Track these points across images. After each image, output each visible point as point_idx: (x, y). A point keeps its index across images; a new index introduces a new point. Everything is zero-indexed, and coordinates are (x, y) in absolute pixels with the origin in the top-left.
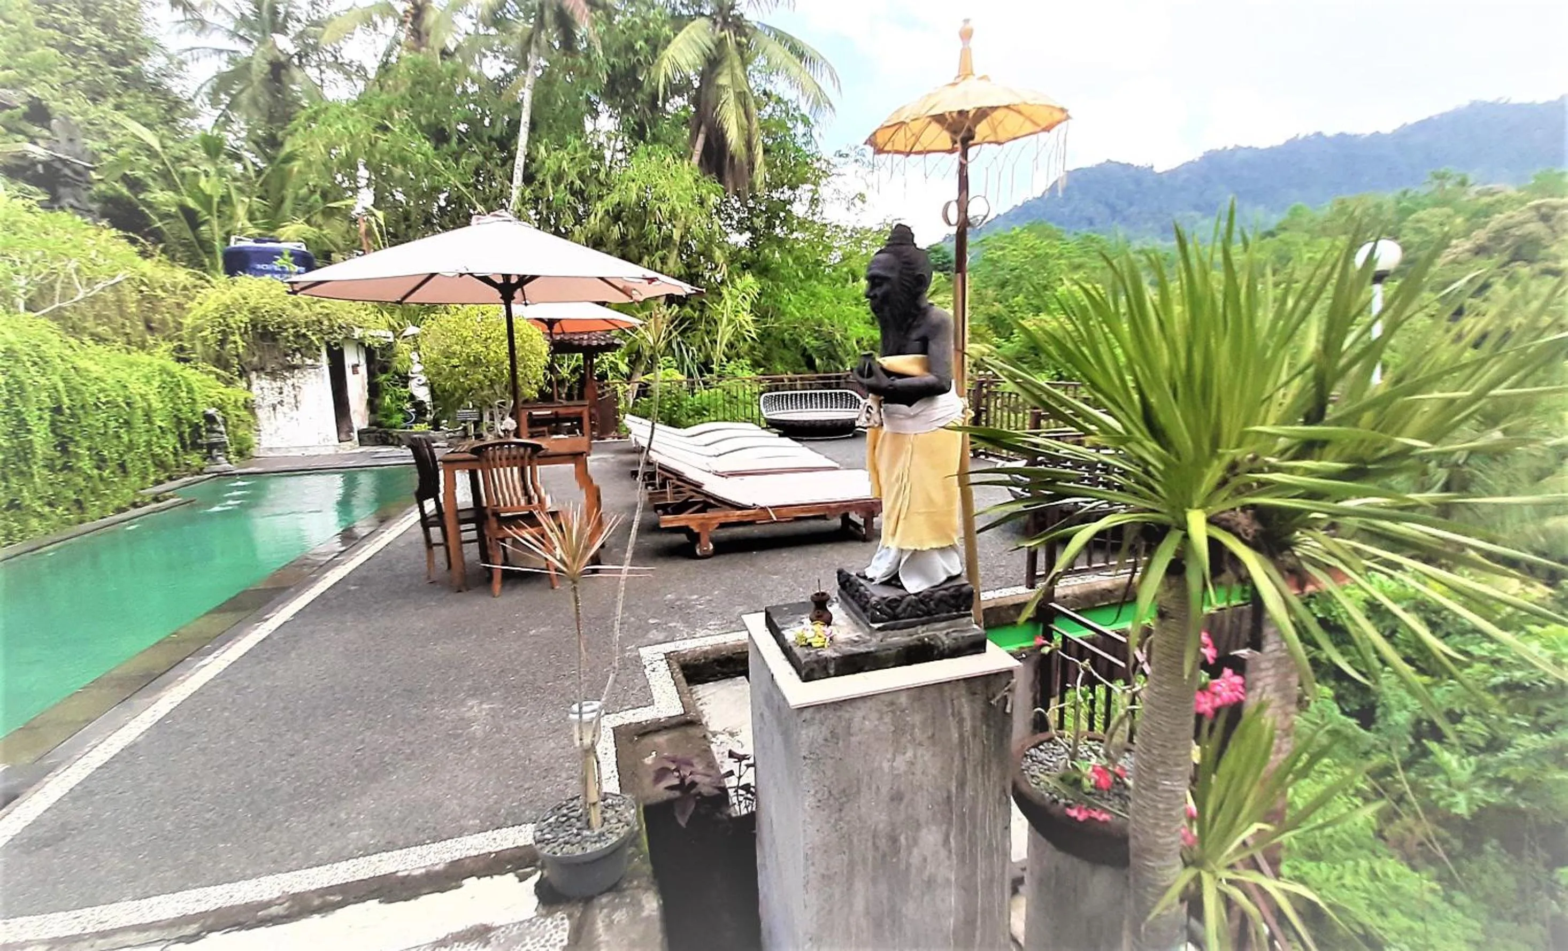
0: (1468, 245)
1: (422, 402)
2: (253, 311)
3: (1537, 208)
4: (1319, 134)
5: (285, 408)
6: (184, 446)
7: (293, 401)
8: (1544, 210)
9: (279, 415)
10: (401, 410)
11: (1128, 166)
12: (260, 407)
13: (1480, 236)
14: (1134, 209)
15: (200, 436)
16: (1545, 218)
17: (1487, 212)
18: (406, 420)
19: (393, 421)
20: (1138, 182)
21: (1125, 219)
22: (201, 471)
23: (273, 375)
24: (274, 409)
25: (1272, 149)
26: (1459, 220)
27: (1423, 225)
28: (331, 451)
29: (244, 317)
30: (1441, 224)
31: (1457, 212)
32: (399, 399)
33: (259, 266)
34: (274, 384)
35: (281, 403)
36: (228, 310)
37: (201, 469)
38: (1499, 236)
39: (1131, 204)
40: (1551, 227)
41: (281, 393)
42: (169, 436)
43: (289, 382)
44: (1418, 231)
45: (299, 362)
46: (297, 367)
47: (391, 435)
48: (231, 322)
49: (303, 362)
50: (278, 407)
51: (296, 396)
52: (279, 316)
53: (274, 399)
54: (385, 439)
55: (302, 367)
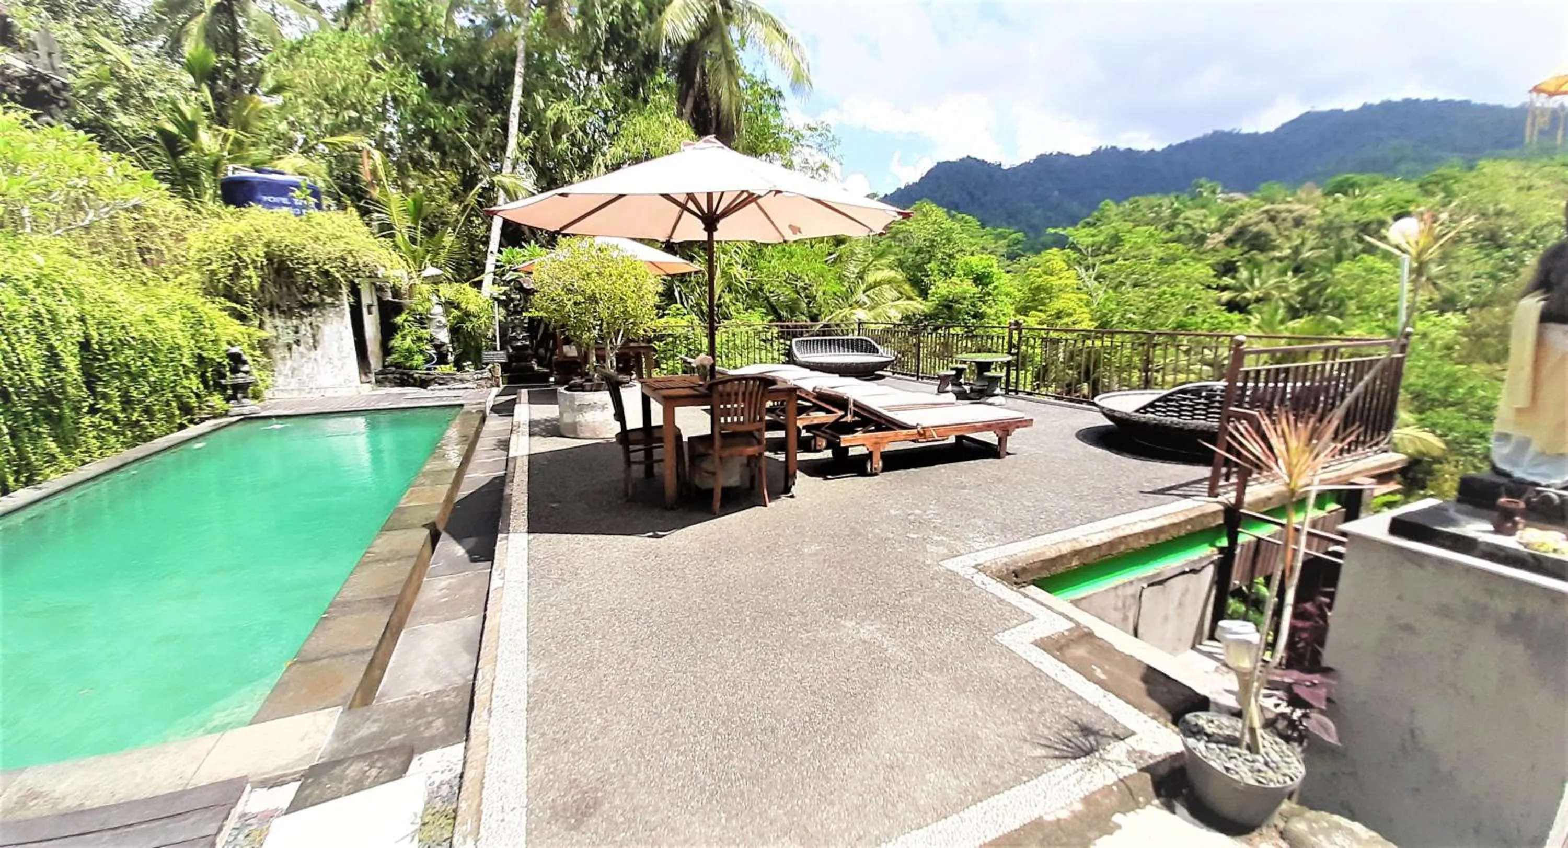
0: (1221, 238)
1: (443, 345)
2: (267, 245)
3: (1267, 212)
4: (1114, 148)
5: (302, 349)
6: (206, 386)
7: (311, 341)
8: (1272, 213)
9: (295, 355)
10: (421, 352)
11: (983, 162)
12: (274, 346)
13: (1229, 231)
14: (988, 198)
15: (224, 376)
16: (1272, 219)
17: (1232, 214)
18: (427, 362)
19: (415, 363)
20: (990, 176)
21: (981, 205)
22: (226, 414)
23: (288, 313)
24: (290, 349)
25: (1083, 156)
26: (1213, 219)
27: (1189, 222)
28: (352, 392)
29: (257, 251)
30: (1201, 222)
31: (1212, 214)
32: (420, 339)
33: (265, 198)
34: (289, 323)
35: (298, 342)
36: (239, 244)
37: (227, 411)
38: (1241, 232)
39: (985, 195)
40: (1277, 226)
41: (297, 332)
42: (192, 376)
43: (307, 321)
44: (1187, 226)
45: (318, 300)
46: (315, 305)
47: (412, 376)
48: (244, 256)
49: (323, 300)
50: (294, 346)
51: (314, 336)
52: (299, 251)
53: (289, 338)
54: (405, 380)
55: (321, 305)
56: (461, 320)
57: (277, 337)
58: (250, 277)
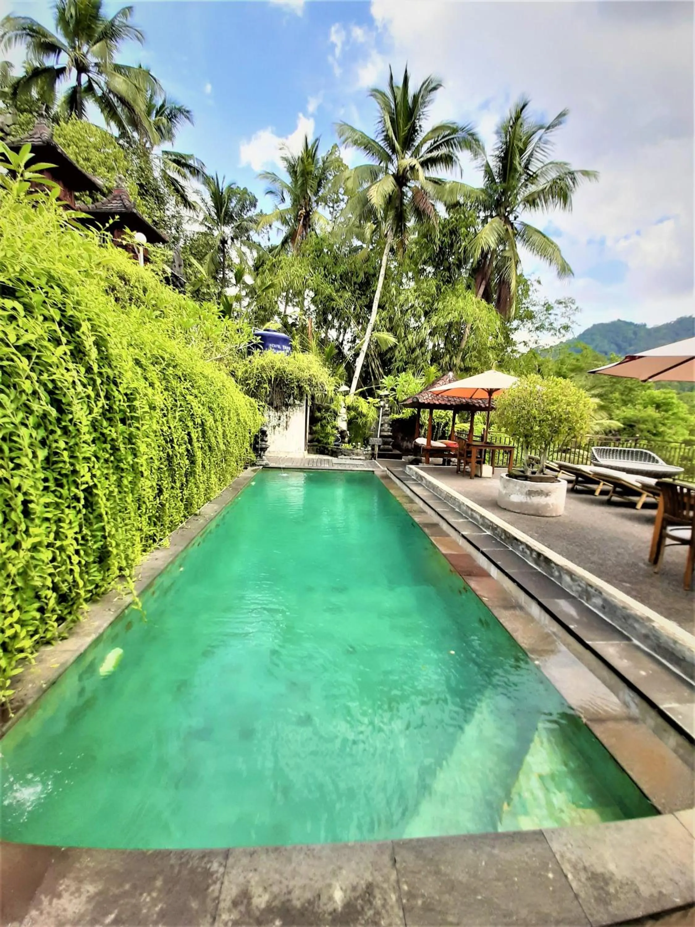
1: (343, 431)
2: (277, 371)
5: (280, 429)
7: (285, 425)
10: (333, 435)
11: (631, 323)
19: (328, 441)
20: (636, 333)
23: (277, 409)
24: (274, 428)
29: (272, 374)
34: (277, 414)
35: (278, 425)
36: (264, 369)
41: (279, 420)
43: (285, 414)
45: (292, 402)
46: (290, 405)
47: (327, 449)
48: (264, 375)
49: (294, 402)
50: (277, 427)
51: (287, 422)
52: (291, 375)
53: (274, 422)
54: (323, 451)
55: (294, 405)
56: (355, 418)
57: (269, 422)
58: (266, 388)
